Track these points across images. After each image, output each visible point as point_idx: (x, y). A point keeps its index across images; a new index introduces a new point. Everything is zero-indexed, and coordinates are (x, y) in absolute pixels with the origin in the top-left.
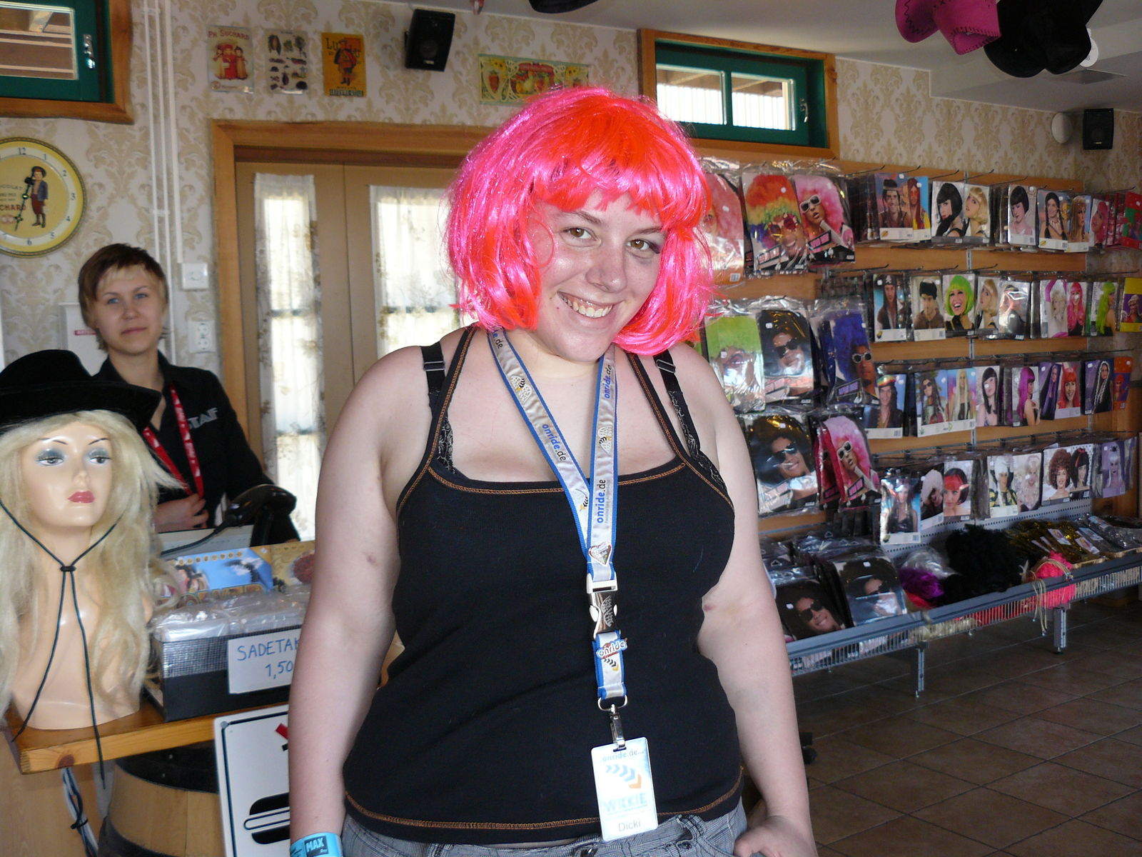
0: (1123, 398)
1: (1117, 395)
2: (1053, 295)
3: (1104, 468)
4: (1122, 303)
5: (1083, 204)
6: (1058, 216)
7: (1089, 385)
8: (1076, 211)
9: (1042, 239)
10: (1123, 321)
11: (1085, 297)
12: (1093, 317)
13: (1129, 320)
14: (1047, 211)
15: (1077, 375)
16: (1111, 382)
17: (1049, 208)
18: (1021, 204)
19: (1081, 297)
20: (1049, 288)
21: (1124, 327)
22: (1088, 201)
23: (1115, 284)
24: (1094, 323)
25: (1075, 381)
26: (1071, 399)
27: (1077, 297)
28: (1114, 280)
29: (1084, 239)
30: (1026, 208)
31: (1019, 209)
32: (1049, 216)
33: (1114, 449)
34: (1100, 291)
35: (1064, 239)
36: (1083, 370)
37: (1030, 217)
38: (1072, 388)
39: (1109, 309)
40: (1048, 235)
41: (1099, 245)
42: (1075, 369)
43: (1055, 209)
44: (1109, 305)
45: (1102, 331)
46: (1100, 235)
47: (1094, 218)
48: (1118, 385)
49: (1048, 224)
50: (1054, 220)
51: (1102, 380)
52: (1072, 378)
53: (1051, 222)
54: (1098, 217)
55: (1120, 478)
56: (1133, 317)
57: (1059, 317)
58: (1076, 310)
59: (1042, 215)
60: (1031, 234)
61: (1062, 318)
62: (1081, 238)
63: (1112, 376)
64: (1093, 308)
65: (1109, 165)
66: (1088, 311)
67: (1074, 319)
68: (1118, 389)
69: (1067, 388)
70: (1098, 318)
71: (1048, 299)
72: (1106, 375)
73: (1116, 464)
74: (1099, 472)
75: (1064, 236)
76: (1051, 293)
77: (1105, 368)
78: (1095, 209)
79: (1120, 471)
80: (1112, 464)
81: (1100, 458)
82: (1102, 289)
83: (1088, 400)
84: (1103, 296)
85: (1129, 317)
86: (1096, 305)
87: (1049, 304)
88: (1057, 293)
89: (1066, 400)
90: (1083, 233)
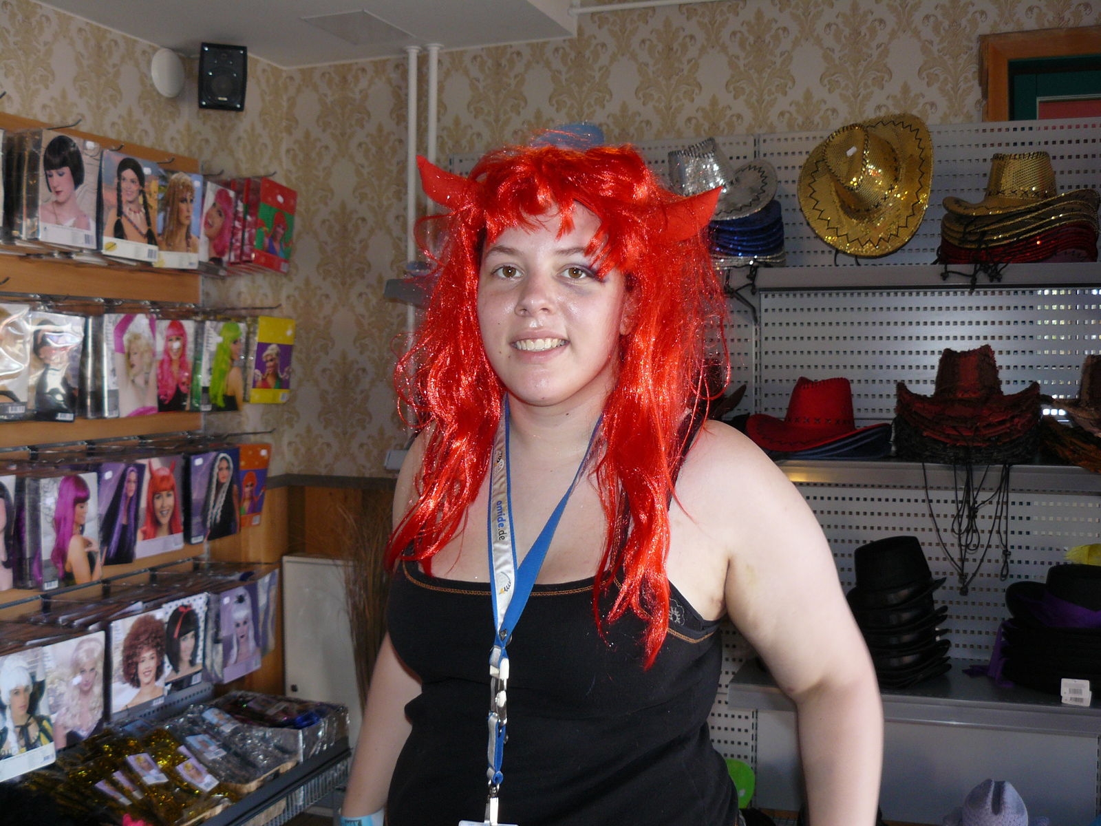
0: (256, 509)
1: (246, 505)
2: (130, 342)
3: (224, 633)
4: (252, 358)
5: (189, 188)
6: (141, 200)
7: (197, 495)
8: (174, 199)
9: (107, 239)
10: (254, 386)
11: (190, 345)
12: (203, 379)
13: (265, 385)
14: (119, 190)
15: (176, 480)
16: (235, 487)
17: (124, 185)
18: (66, 170)
19: (184, 346)
20: (122, 328)
21: (256, 395)
22: (197, 184)
23: (242, 326)
24: (205, 390)
25: (172, 488)
26: (165, 521)
27: (176, 345)
28: (241, 318)
29: (190, 246)
30: (78, 179)
31: (62, 178)
32: (125, 198)
33: (241, 600)
34: (215, 337)
35: (150, 242)
36: (187, 470)
37: (85, 196)
38: (167, 502)
39: (232, 367)
40: (119, 232)
41: (217, 261)
42: (172, 470)
43: (135, 188)
44: (233, 360)
45: (220, 403)
46: (219, 244)
47: (208, 215)
48: (247, 490)
49: (120, 212)
50: (133, 206)
51: (219, 485)
52: (166, 485)
53: (126, 209)
54: (215, 214)
55: (252, 643)
56: (270, 380)
57: (140, 380)
58: (175, 368)
59: (110, 197)
60: (88, 228)
61: (147, 382)
62: (184, 244)
63: (236, 478)
64: (205, 364)
65: (239, 139)
66: (195, 369)
67: (172, 384)
68: (247, 495)
69: (158, 503)
70: (212, 381)
71: (120, 348)
72: (226, 476)
73: (245, 623)
74: (216, 641)
75: (150, 238)
76: (126, 337)
77: (224, 464)
78: (210, 199)
79: (251, 634)
80: (238, 625)
81: (218, 616)
82: (219, 334)
83: (196, 520)
84: (220, 346)
85: (264, 380)
86: (210, 360)
87: (120, 358)
88: (136, 337)
89: (156, 523)
90: (188, 236)
